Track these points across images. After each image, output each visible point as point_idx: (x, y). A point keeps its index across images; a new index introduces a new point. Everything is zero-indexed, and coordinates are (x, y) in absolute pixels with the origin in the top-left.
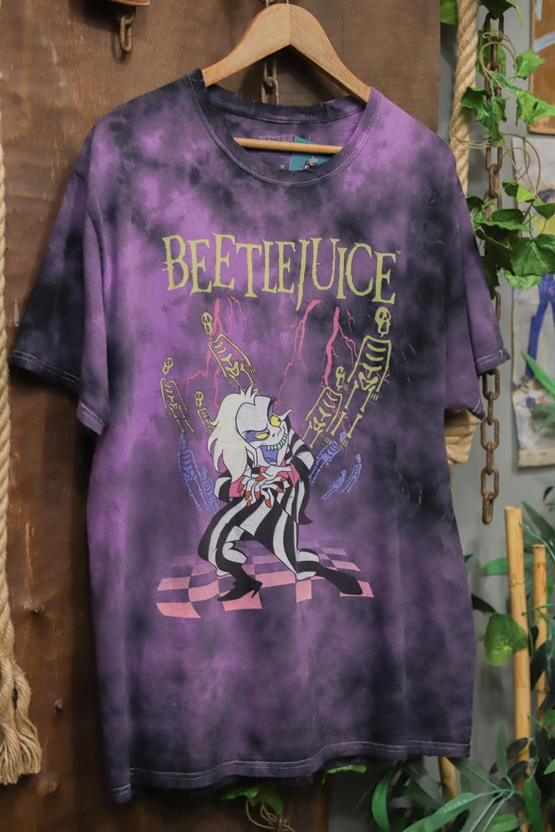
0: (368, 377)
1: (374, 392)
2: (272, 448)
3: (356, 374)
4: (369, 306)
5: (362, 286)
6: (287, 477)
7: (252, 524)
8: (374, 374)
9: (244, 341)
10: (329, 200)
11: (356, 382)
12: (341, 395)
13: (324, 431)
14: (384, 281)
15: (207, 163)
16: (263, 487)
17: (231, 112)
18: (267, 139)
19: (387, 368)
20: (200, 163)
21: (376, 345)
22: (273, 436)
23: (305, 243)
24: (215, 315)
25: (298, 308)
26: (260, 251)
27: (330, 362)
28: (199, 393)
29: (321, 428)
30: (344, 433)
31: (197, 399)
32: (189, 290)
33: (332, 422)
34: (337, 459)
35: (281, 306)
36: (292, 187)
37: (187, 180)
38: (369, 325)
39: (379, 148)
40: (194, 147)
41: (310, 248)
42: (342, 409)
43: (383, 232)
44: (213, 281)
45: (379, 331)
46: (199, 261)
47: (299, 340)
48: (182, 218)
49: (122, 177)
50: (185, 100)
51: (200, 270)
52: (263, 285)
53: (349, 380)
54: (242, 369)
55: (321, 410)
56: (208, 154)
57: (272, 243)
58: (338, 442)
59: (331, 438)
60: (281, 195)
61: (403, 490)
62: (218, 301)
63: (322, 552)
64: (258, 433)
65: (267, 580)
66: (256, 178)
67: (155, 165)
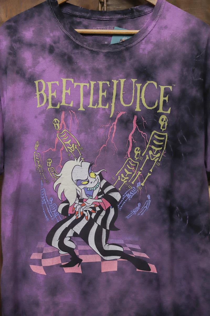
0: (155, 153)
1: (158, 161)
2: (90, 189)
3: (148, 151)
4: (156, 114)
5: (151, 104)
6: (99, 205)
7: (78, 228)
8: (158, 152)
9: (77, 133)
10: (130, 59)
11: (147, 156)
12: (138, 162)
13: (128, 181)
14: (164, 101)
15: (59, 42)
16: (84, 209)
17: (76, 16)
18: (97, 29)
19: (165, 148)
20: (55, 43)
21: (160, 136)
22: (91, 183)
23: (115, 82)
24: (61, 120)
25: (111, 116)
26: (88, 86)
27: (131, 144)
28: (49, 159)
29: (125, 180)
30: (140, 183)
31: (48, 163)
32: (47, 107)
33: (133, 177)
34: (135, 197)
35: (99, 115)
36: (108, 53)
37: (47, 52)
38: (155, 125)
39: (162, 30)
40: (51, 35)
41: (119, 85)
42: (139, 170)
43: (164, 74)
44: (61, 102)
45: (161, 128)
46: (53, 92)
47: (112, 133)
48: (44, 71)
49: (12, 52)
50: (47, 12)
51: (53, 97)
52: (89, 104)
53: (143, 155)
54: (76, 148)
55: (125, 170)
56: (59, 38)
57: (95, 82)
58: (136, 188)
59: (133, 185)
60: (101, 58)
61: (179, 216)
62: (63, 113)
63: (126, 246)
64: (83, 181)
65: (85, 259)
66: (87, 49)
67: (30, 45)
